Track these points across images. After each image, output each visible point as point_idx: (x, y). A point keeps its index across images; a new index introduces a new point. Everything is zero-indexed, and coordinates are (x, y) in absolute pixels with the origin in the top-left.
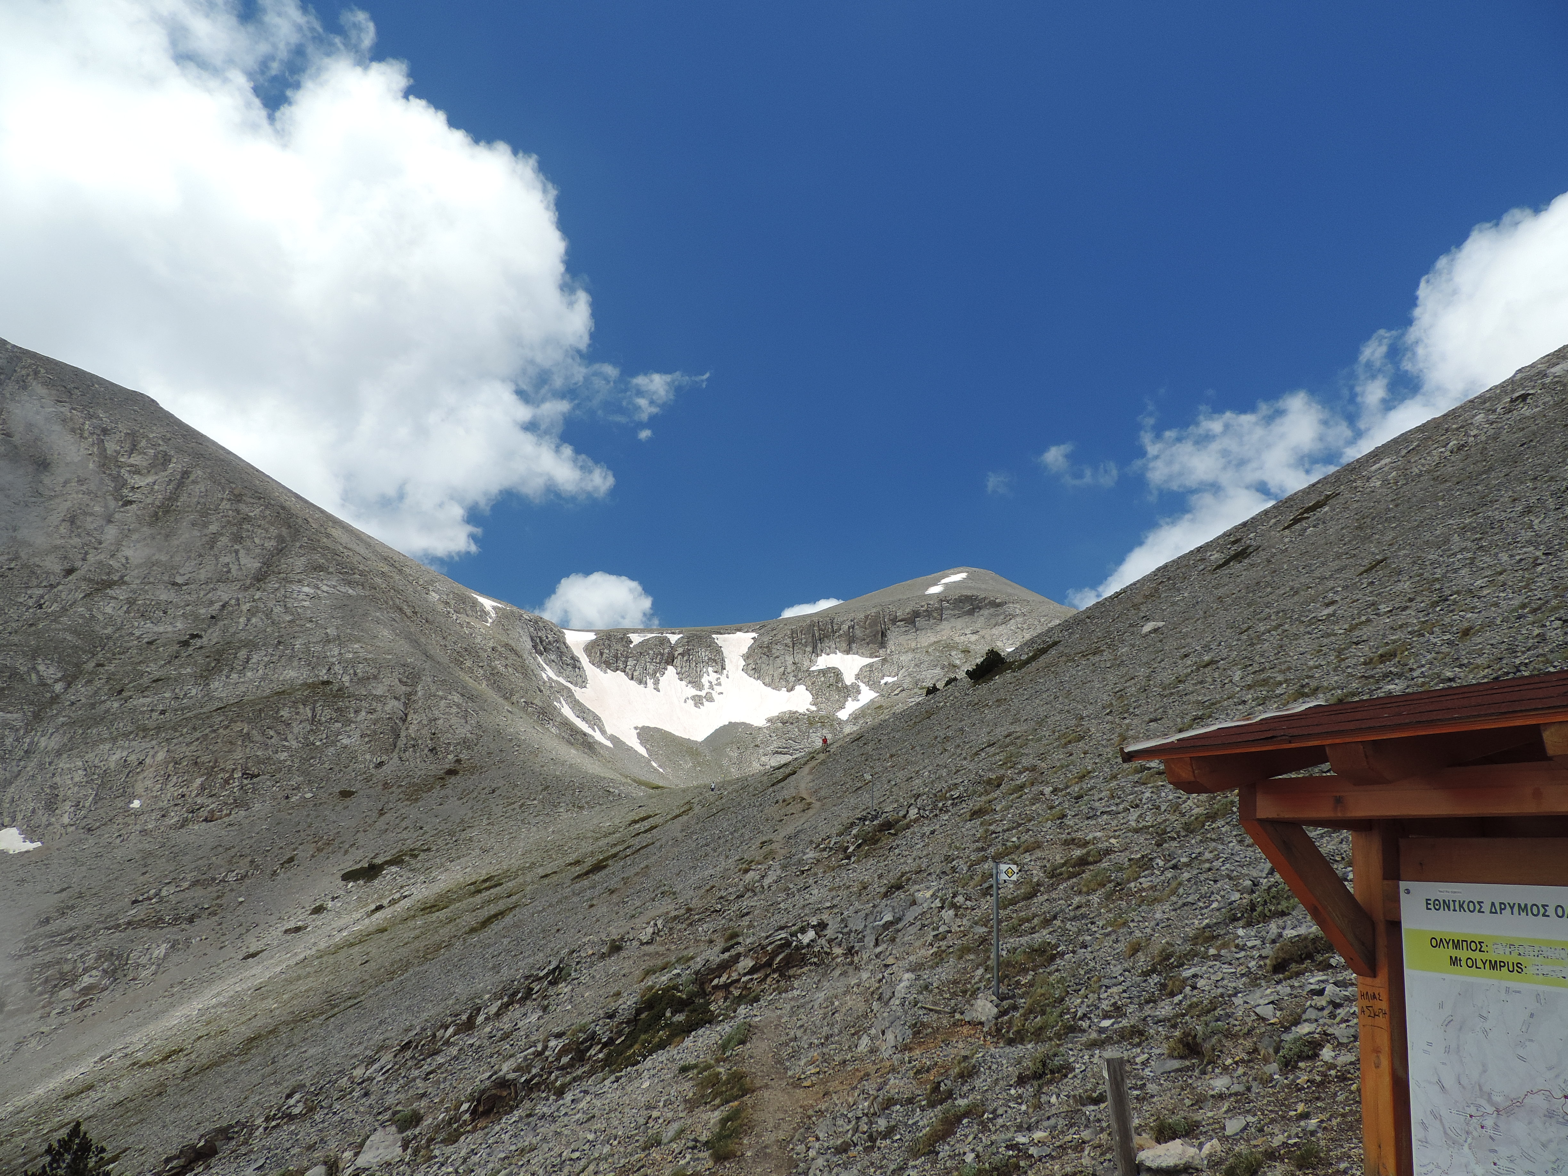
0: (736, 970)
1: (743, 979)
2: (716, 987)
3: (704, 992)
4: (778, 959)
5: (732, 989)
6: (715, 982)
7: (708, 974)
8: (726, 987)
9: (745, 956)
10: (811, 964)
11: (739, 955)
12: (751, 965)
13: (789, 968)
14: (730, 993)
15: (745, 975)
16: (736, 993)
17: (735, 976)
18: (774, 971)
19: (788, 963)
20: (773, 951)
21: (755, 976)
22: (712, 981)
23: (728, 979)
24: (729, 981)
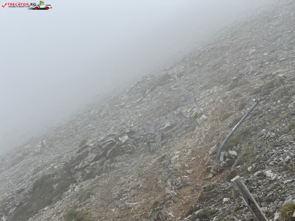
0: (87, 160)
1: (91, 164)
2: (77, 170)
3: (71, 173)
4: (109, 152)
5: (85, 170)
6: (76, 167)
7: (72, 164)
8: (82, 169)
9: (91, 152)
10: (127, 153)
11: (88, 152)
12: (95, 156)
13: (116, 156)
14: (85, 172)
15: (92, 162)
16: (88, 172)
17: (86, 163)
18: (107, 158)
19: (115, 153)
20: (106, 148)
21: (97, 162)
22: (74, 167)
23: (83, 165)
24: (84, 166)
